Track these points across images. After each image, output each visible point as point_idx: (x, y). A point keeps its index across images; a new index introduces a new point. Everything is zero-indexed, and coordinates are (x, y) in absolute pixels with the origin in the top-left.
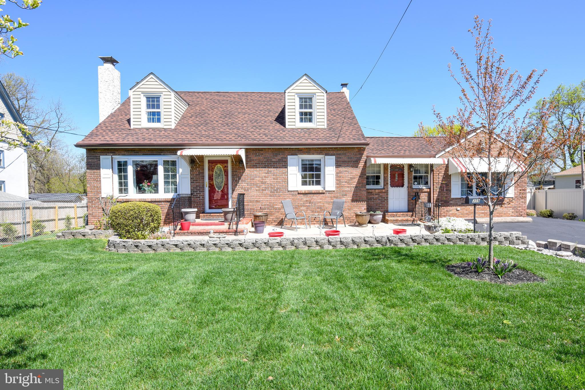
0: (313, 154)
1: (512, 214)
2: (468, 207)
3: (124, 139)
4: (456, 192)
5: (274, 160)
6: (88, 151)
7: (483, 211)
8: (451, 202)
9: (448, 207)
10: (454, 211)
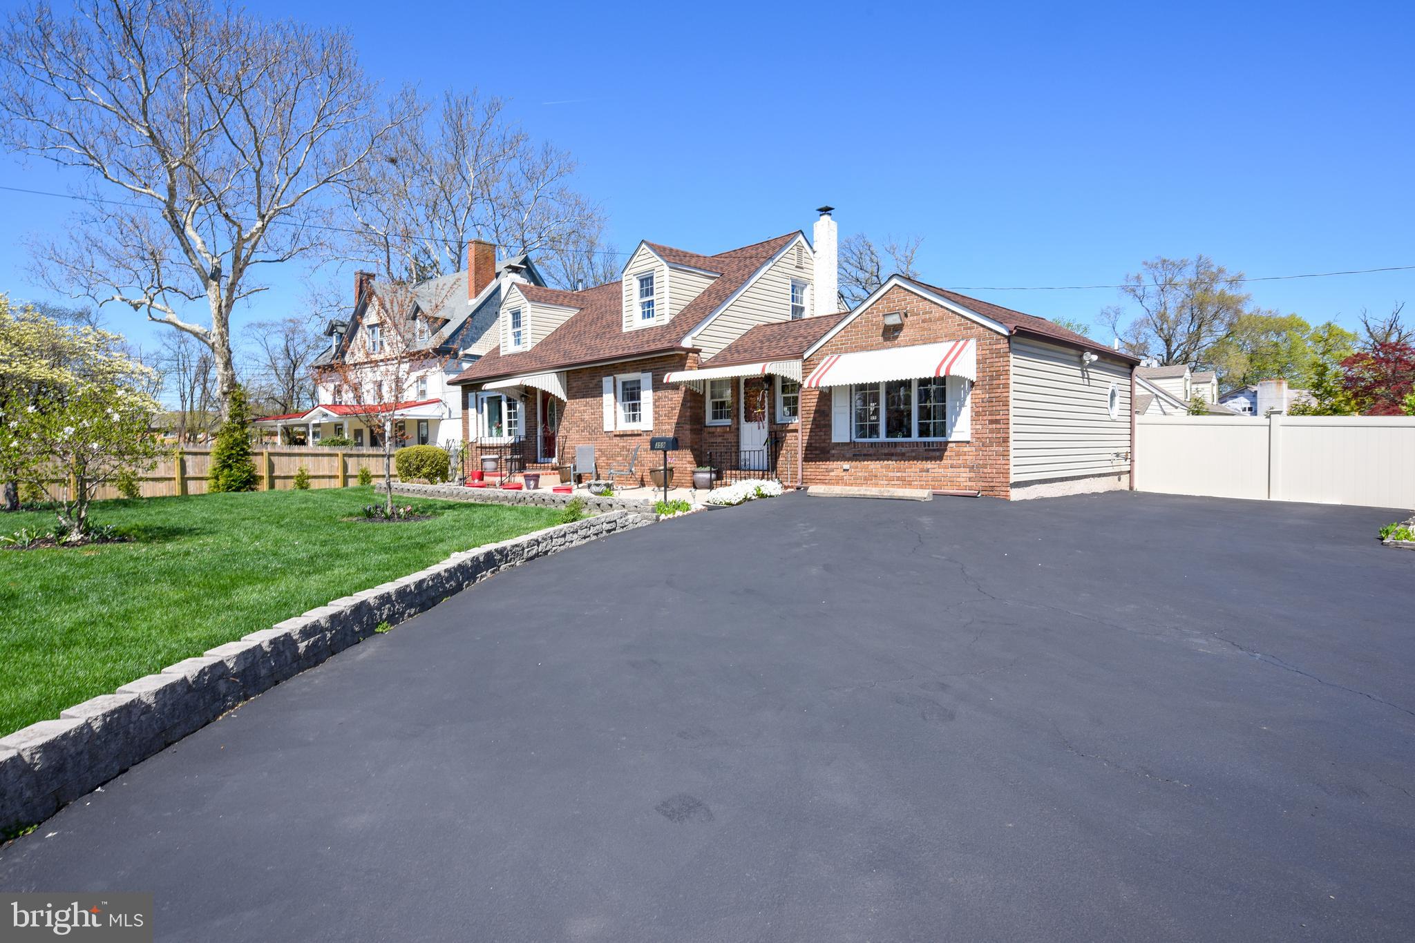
0: (629, 372)
1: (969, 484)
2: (866, 463)
3: (481, 371)
4: (842, 430)
5: (591, 386)
6: (464, 387)
7: (899, 474)
8: (833, 452)
9: (828, 463)
10: (839, 473)
